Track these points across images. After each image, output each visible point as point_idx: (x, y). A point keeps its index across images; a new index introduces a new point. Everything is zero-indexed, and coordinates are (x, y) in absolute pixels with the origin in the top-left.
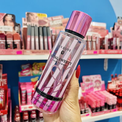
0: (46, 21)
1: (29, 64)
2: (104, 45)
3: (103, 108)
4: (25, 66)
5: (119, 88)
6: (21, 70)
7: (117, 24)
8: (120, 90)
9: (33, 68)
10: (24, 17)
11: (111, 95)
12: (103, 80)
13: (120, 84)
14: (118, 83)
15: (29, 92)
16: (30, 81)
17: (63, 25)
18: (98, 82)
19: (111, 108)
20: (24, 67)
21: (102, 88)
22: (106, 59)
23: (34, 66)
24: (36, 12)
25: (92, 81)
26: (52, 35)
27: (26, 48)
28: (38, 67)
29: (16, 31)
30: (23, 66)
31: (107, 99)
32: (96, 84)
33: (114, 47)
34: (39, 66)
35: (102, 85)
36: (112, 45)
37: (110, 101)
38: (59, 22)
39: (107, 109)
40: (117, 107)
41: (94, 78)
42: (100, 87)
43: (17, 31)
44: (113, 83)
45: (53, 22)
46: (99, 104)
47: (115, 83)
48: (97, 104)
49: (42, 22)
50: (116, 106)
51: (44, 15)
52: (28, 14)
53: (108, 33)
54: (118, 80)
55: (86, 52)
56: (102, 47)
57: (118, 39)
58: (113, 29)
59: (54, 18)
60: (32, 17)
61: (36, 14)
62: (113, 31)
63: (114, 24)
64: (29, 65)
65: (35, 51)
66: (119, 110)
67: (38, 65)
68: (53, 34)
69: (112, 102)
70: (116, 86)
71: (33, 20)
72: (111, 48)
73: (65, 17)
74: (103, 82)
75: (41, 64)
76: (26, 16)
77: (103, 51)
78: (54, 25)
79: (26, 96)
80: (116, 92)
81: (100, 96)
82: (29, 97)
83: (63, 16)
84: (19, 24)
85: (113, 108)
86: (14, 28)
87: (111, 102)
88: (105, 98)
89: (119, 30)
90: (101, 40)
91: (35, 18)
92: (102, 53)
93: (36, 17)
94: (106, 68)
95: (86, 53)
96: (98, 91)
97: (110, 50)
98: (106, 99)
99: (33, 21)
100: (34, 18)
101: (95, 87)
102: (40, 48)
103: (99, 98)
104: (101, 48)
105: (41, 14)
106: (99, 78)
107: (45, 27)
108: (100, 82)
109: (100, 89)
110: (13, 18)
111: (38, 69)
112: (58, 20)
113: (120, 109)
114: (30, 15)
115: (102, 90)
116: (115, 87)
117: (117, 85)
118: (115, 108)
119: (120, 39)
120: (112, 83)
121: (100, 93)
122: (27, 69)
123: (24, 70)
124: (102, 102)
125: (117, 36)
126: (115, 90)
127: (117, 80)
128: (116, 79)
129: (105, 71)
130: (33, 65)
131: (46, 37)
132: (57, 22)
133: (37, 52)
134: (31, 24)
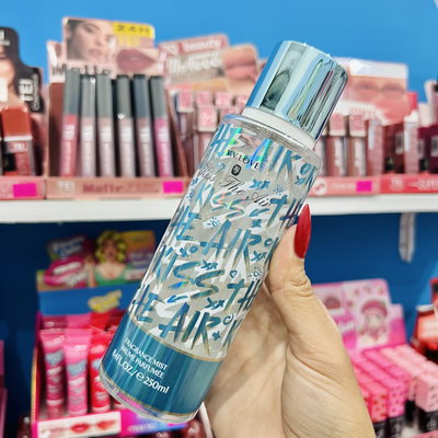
0: (152, 53)
1: (80, 239)
2: (402, 157)
3: (398, 427)
4: (63, 245)
6: (48, 264)
9: (98, 254)
10: (57, 38)
12: (394, 301)
15: (77, 361)
16: (86, 309)
17: (228, 72)
18: (375, 311)
19: (433, 423)
20: (59, 252)
21: (392, 337)
22: (409, 214)
23: (104, 244)
24: (109, 17)
25: (350, 304)
26: (179, 114)
27: (55, 171)
28: (118, 250)
29: (23, 99)
30: (55, 247)
31: (416, 387)
32: (368, 318)
34: (122, 246)
35: (394, 325)
36: (434, 154)
37: (430, 394)
38: (209, 59)
39: (416, 426)
41: (357, 292)
42: (385, 330)
43: (29, 99)
45: (183, 61)
46: (383, 410)
48: (374, 407)
49: (133, 59)
51: (141, 30)
52: (73, 24)
53: (414, 106)
55: (322, 185)
56: (391, 162)
59: (188, 46)
60: (89, 39)
61: (105, 27)
64: (80, 243)
65: (98, 182)
67: (121, 241)
68: (182, 109)
71: (91, 51)
72: (431, 165)
73: (234, 41)
74: (395, 312)
75: (131, 235)
76: (65, 35)
77: (397, 180)
78: (188, 71)
79: (64, 376)
81: (385, 370)
82: (77, 384)
83: (224, 37)
84: (36, 71)
86: (15, 86)
87: (434, 400)
88: (408, 379)
90: (390, 134)
91: (103, 41)
92: (392, 188)
93: (108, 38)
94: (408, 249)
95: (322, 191)
96: (377, 349)
97: (426, 174)
98: (413, 384)
99: (95, 53)
100: (98, 44)
101: (362, 333)
102: (118, 171)
103: (379, 382)
104: (387, 169)
105: (128, 25)
106: (381, 292)
108: (385, 312)
109: (383, 340)
110: (7, 43)
111: (121, 256)
112: (204, 51)
114: (81, 31)
115: (392, 345)
120: (436, 314)
121: (384, 357)
122: (72, 258)
123: (60, 263)
124: (393, 400)
129: (404, 263)
130: (100, 240)
131: (147, 120)
132: (201, 60)
133: (106, 187)
134: (86, 67)
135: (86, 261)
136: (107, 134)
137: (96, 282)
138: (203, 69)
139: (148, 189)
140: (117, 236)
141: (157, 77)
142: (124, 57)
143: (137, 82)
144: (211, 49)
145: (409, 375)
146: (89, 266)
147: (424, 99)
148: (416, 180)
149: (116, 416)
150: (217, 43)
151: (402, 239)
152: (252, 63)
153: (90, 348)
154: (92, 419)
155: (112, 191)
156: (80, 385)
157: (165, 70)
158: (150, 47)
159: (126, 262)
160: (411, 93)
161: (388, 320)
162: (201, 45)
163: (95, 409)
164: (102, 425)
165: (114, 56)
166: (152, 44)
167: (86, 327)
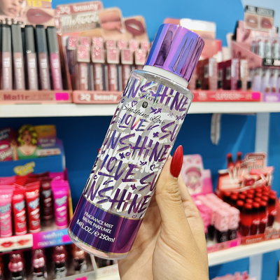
0: (51, 11)
1: (9, 130)
2: (207, 79)
5: (247, 188)
7: (244, 26)
8: (248, 191)
9: (19, 139)
11: (226, 206)
12: (205, 167)
13: (249, 177)
14: (245, 174)
15: (5, 204)
16: (12, 174)
17: (102, 25)
18: (194, 174)
19: (224, 238)
21: (204, 189)
22: (217, 114)
23: (23, 134)
28: (32, 137)
31: (215, 217)
32: (189, 178)
33: (234, 83)
34: (35, 135)
35: (205, 181)
36: (228, 78)
37: (223, 221)
38: (91, 16)
39: (215, 240)
40: (239, 235)
42: (200, 185)
44: (233, 176)
45: (74, 17)
47: (237, 175)
49: (38, 15)
50: (237, 232)
53: (220, 49)
54: (245, 166)
56: (199, 83)
57: (244, 64)
58: (234, 38)
59: (76, 8)
62: (234, 42)
63: (237, 26)
65: (14, 93)
66: (243, 243)
67: (34, 131)
68: (71, 48)
69: (228, 224)
70: (240, 183)
72: (225, 85)
73: (106, 6)
74: (206, 174)
75: (41, 128)
77: (202, 94)
78: (77, 24)
80: (239, 199)
83: (100, 2)
85: (229, 239)
87: (225, 224)
88: (211, 213)
89: (249, 41)
90: (201, 66)
94: (216, 137)
96: (195, 196)
97: (221, 90)
98: (213, 216)
99: (12, 10)
100: (14, 5)
104: (198, 87)
106: (198, 162)
107: (41, 26)
108: (200, 174)
109: (198, 190)
111: (34, 141)
112: (87, 11)
113: (248, 241)
115: (204, 194)
116: (238, 186)
117: (242, 179)
118: (235, 238)
119: (249, 62)
120: (230, 175)
122: (3, 142)
125: (243, 54)
126: (236, 192)
127: (242, 167)
128: (238, 165)
129: (214, 145)
130: (20, 131)
131: (45, 54)
132: (85, 17)
133: (19, 96)
134: (6, 20)
135: (11, 144)
136: (19, 63)
137: (18, 157)
138: (87, 23)
139: (46, 98)
140: (31, 129)
141: (52, 27)
142: (31, 13)
143: (38, 30)
144: (92, 10)
145: (211, 210)
146: (13, 148)
147: (226, 45)
148: (214, 94)
149: (30, 237)
150: (96, 7)
151: (213, 131)
152: (118, 20)
153: (13, 196)
154: (15, 239)
155: (23, 99)
156: (7, 219)
157: (60, 23)
158: (48, 8)
159: (37, 145)
160: (218, 41)
161: (201, 179)
162: (85, 8)
163: (17, 233)
164: (21, 242)
165: (24, 13)
166: (50, 6)
167: (11, 184)
